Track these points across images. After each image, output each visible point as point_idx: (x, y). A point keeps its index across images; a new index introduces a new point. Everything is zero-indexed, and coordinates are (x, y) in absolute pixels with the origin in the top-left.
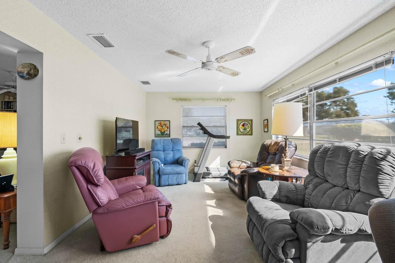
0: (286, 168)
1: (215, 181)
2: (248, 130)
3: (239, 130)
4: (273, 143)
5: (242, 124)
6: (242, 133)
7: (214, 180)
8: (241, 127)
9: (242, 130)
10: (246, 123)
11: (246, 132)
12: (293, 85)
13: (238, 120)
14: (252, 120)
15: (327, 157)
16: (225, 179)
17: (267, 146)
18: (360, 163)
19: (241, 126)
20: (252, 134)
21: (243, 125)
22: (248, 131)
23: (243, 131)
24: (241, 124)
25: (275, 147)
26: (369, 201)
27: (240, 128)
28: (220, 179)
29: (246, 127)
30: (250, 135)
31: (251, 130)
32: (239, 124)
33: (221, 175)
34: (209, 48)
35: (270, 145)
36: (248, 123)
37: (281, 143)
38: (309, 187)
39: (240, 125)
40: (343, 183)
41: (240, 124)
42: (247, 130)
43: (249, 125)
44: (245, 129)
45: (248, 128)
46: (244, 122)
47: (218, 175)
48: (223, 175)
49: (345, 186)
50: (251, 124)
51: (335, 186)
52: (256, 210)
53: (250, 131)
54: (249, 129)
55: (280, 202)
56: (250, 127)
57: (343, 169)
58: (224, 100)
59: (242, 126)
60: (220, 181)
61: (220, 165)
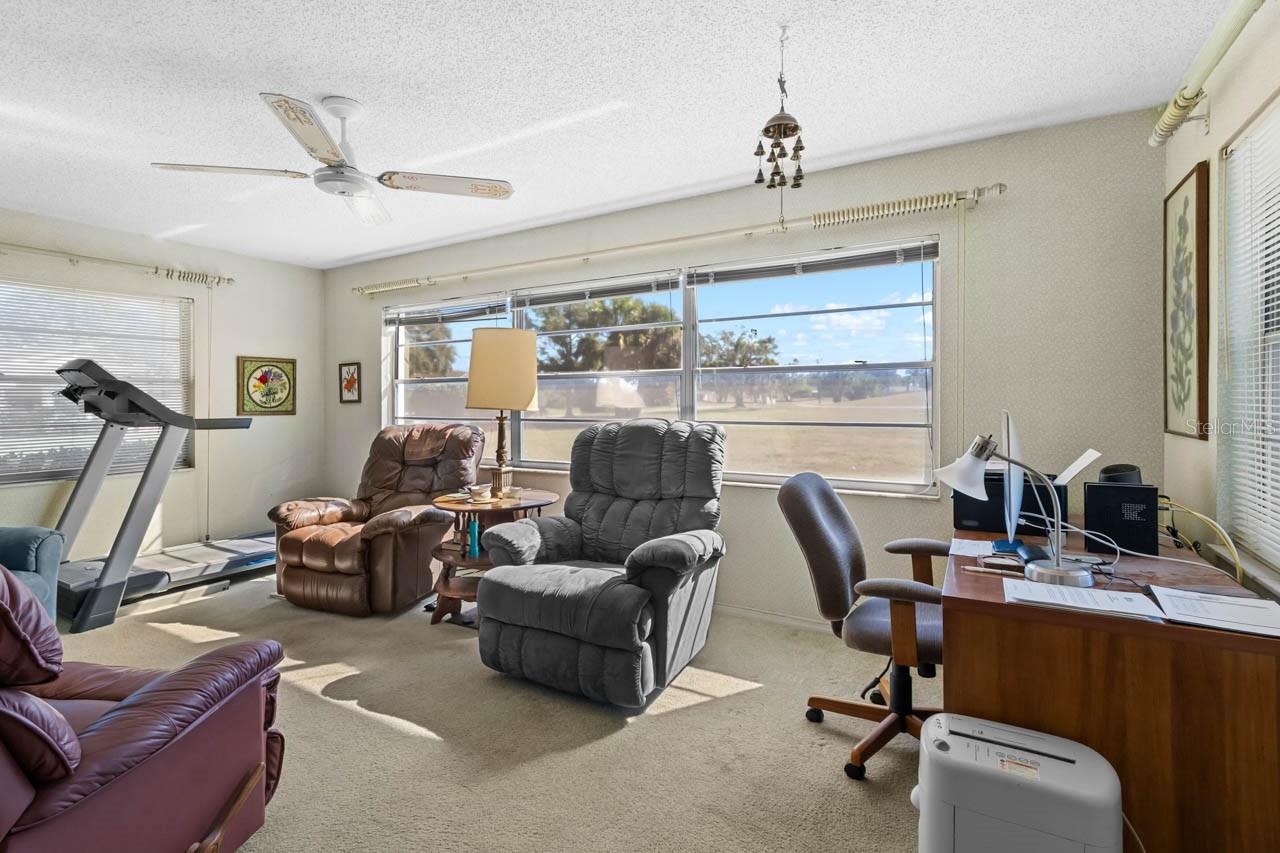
0: (505, 490)
1: (184, 602)
2: (282, 395)
3: (246, 397)
4: (416, 435)
5: (258, 374)
6: (258, 408)
7: (181, 598)
8: (255, 386)
9: (257, 397)
10: (275, 370)
11: (273, 404)
12: (466, 278)
13: (241, 361)
14: (293, 362)
15: (617, 449)
16: (228, 581)
17: (399, 442)
18: (683, 450)
19: (253, 382)
20: (292, 412)
21: (263, 379)
22: (280, 399)
23: (264, 399)
24: (255, 375)
25: (429, 445)
26: (702, 507)
27: (251, 389)
28: (205, 587)
29: (274, 384)
30: (287, 413)
31: (291, 397)
32: (247, 375)
33: (207, 572)
34: (343, 119)
35: (406, 439)
36: (280, 372)
37: (449, 432)
38: (587, 517)
39: (252, 379)
40: (654, 492)
41: (251, 375)
42: (277, 397)
43: (284, 377)
44: (269, 393)
45: (282, 392)
46: (265, 369)
47: (196, 574)
48: (219, 570)
49: (657, 496)
50: (291, 376)
51: (637, 501)
52: (528, 593)
53: (287, 397)
54: (286, 392)
55: (569, 560)
56: (287, 386)
57: (653, 467)
58: (185, 276)
59: (257, 382)
60: (204, 595)
61: (159, 541)
